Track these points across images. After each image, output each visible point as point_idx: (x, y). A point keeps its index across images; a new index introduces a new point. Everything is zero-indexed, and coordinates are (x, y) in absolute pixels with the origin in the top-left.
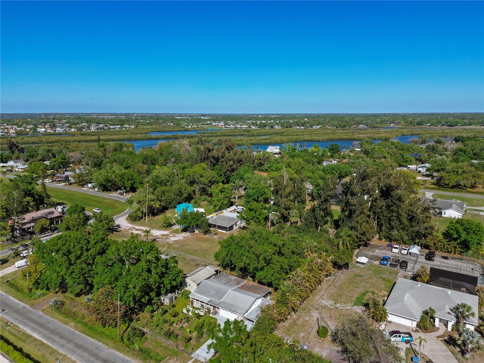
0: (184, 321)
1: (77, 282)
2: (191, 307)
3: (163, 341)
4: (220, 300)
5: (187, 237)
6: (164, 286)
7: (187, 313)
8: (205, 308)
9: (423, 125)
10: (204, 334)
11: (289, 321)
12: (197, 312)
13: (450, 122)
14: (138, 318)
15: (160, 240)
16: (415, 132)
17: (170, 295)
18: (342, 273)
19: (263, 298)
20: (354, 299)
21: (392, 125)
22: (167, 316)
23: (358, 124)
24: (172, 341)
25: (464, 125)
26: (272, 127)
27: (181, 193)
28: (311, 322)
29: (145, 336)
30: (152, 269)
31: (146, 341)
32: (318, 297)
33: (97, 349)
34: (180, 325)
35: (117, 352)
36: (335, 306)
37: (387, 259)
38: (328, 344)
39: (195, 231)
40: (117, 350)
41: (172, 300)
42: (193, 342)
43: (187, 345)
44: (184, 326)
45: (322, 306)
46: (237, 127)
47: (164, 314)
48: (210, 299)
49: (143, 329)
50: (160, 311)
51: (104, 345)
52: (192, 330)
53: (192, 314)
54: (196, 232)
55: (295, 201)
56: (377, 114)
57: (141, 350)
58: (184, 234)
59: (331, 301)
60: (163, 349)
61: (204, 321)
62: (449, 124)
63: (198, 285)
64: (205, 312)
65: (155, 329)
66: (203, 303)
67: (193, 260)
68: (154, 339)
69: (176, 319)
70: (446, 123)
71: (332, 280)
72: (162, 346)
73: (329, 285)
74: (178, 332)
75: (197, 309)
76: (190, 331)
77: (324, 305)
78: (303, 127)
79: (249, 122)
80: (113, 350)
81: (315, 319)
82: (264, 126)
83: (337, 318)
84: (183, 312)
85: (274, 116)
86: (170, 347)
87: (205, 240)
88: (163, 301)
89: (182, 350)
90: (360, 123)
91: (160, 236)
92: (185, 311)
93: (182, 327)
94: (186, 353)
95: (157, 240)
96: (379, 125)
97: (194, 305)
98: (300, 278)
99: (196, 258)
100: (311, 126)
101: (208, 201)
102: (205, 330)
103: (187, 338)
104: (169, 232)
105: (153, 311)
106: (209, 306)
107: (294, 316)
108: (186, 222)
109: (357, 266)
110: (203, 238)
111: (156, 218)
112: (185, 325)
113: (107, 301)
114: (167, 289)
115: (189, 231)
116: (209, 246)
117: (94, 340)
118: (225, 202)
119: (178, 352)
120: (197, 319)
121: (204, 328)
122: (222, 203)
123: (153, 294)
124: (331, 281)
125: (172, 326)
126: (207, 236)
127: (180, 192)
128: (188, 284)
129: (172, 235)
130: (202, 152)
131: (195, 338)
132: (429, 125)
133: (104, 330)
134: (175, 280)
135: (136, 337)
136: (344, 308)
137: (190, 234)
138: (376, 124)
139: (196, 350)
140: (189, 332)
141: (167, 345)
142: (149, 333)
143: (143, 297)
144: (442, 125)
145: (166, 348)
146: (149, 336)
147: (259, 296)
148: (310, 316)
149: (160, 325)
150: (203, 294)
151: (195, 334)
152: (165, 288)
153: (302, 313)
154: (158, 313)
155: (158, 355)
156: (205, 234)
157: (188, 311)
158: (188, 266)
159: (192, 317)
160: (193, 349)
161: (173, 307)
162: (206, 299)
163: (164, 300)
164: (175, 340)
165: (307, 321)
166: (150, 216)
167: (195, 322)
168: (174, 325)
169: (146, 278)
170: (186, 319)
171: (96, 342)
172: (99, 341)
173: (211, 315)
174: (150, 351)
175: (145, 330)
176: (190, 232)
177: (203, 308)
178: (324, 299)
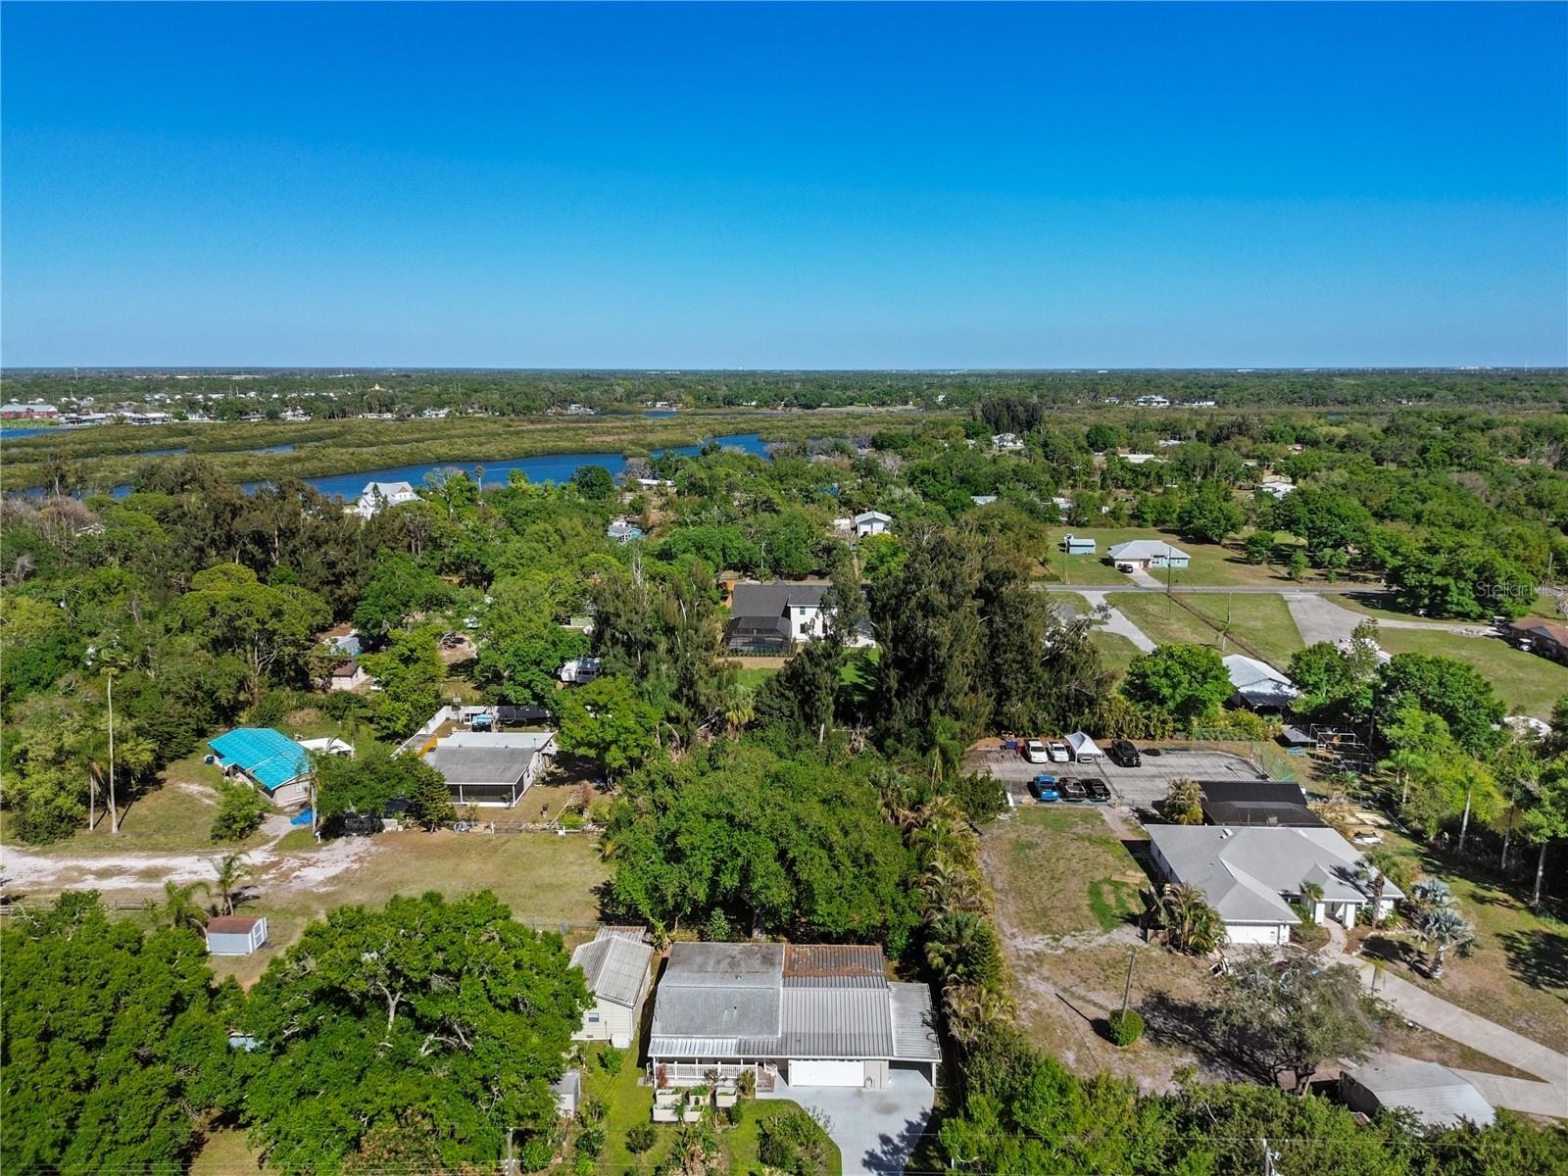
2: (674, 1094)
4: (776, 1032)
7: (679, 1119)
9: (739, 405)
10: (810, 1164)
12: (705, 1101)
13: (805, 396)
15: (262, 889)
16: (742, 425)
20: (1086, 911)
21: (659, 405)
22: (613, 1156)
23: (565, 402)
25: (837, 405)
26: (273, 416)
28: (1051, 1010)
36: (1062, 946)
37: (1040, 784)
39: (383, 827)
45: (1030, 956)
46: (125, 418)
47: (594, 1153)
48: (735, 1041)
52: (752, 1166)
54: (388, 829)
56: (593, 371)
58: (346, 846)
59: (1039, 937)
61: (759, 1122)
62: (803, 401)
64: (741, 1091)
66: (713, 1061)
69: (655, 1152)
70: (796, 398)
75: (704, 1091)
78: (388, 416)
79: (157, 397)
81: (1055, 1000)
82: (241, 413)
83: (1102, 977)
84: (652, 1121)
85: (243, 377)
87: (454, 851)
90: (569, 399)
92: (661, 1114)
95: (248, 893)
96: (624, 405)
97: (672, 1083)
100: (419, 411)
101: (321, 708)
102: (797, 1151)
104: (270, 853)
106: (744, 1067)
110: (438, 846)
115: (353, 830)
120: (730, 1126)
126: (447, 834)
128: (585, 1018)
129: (293, 862)
132: (754, 403)
136: (1091, 945)
137: (366, 840)
138: (616, 403)
144: (785, 406)
147: (876, 979)
148: (1032, 994)
150: (697, 1032)
156: (430, 830)
157: (674, 1109)
159: (705, 1125)
161: (600, 1119)
162: (727, 1046)
165: (1038, 1013)
167: (730, 1137)
170: (698, 1141)
173: (759, 1096)
176: (364, 833)
177: (715, 1081)
178: (1014, 936)
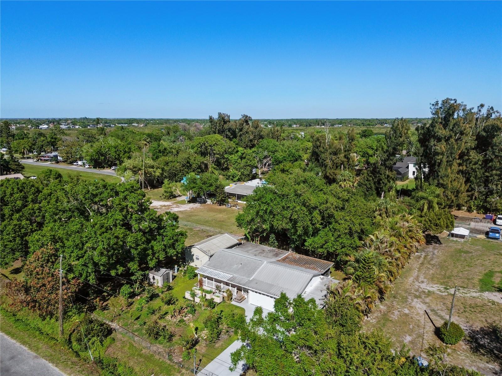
0: (186, 310)
1: (10, 246)
2: (199, 290)
3: (144, 344)
4: (250, 277)
5: (196, 208)
6: (154, 254)
7: (192, 299)
8: (224, 292)
10: (222, 333)
11: (376, 315)
12: (208, 297)
14: (107, 305)
15: (159, 210)
17: (163, 270)
18: (434, 248)
19: (322, 277)
20: (476, 281)
22: (157, 303)
24: (161, 346)
27: (189, 164)
28: (415, 316)
29: (112, 335)
30: (133, 223)
31: (113, 346)
32: (411, 279)
33: (12, 358)
34: (179, 318)
35: (50, 364)
36: (447, 292)
37: (498, 230)
38: (467, 357)
39: (206, 202)
40: (52, 361)
41: (168, 279)
42: (201, 348)
43: (189, 353)
44: (185, 319)
45: (424, 292)
47: (151, 300)
48: (231, 276)
49: (110, 323)
50: (146, 295)
51: (29, 351)
52: (201, 325)
53: (201, 301)
54: (208, 203)
55: (341, 167)
57: (99, 362)
58: (192, 205)
59: (436, 285)
60: (142, 360)
61: (222, 311)
63: (211, 256)
64: (223, 298)
65: (132, 323)
66: (220, 282)
67: (203, 231)
68: (127, 341)
69: (172, 307)
71: (422, 256)
72: (141, 355)
73: (422, 264)
74: (173, 329)
75: (210, 292)
76: (196, 329)
77: (427, 291)
80: (44, 361)
81: (422, 313)
83: (462, 311)
84: (184, 297)
86: (157, 357)
87: (221, 211)
88: (152, 280)
89: (180, 363)
91: (159, 207)
92: (188, 295)
93: (181, 321)
94: (187, 369)
97: (204, 287)
98: (386, 244)
99: (208, 228)
101: (224, 175)
102: (223, 327)
103: (190, 339)
104: (172, 203)
105: (132, 295)
106: (230, 288)
107: (382, 307)
108: (195, 187)
109: (453, 241)
110: (217, 209)
111: (156, 190)
112: (187, 318)
113: (43, 271)
114: (159, 259)
115: (198, 202)
116: (227, 216)
117: (14, 341)
118: (246, 172)
119: (172, 366)
120: (209, 309)
121: (222, 324)
122: (242, 174)
123: (133, 266)
124: (422, 259)
125: (163, 320)
126: (223, 207)
127: (188, 162)
128: (194, 257)
129: (175, 206)
130: (217, 123)
131: (206, 340)
133: (41, 324)
134: (173, 246)
135: (93, 336)
136: (466, 295)
137: (199, 205)
139: (207, 364)
140: (193, 329)
141: (151, 353)
142: (120, 330)
143: (113, 266)
145: (148, 359)
146: (119, 336)
147: (316, 272)
148: (410, 307)
149: (142, 317)
150: (220, 268)
151: (205, 334)
152: (156, 258)
153: (392, 302)
154: (141, 297)
155: (131, 372)
156: (220, 205)
157: (194, 295)
158: (196, 238)
159: (200, 306)
160: (200, 360)
161: (167, 290)
162: (224, 276)
163: (154, 278)
164: (168, 344)
165: (406, 315)
166: (149, 188)
167: (206, 313)
168: (168, 317)
169: (121, 236)
170: (189, 308)
171: (18, 344)
172: (24, 343)
173: (233, 303)
174: (117, 363)
175: (114, 325)
176: (200, 203)
177: (220, 291)
178: (423, 282)
